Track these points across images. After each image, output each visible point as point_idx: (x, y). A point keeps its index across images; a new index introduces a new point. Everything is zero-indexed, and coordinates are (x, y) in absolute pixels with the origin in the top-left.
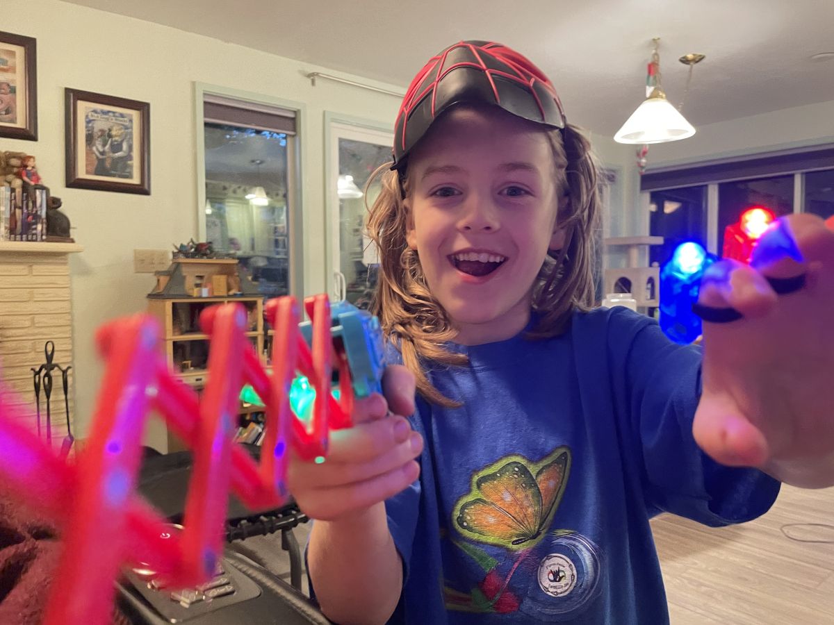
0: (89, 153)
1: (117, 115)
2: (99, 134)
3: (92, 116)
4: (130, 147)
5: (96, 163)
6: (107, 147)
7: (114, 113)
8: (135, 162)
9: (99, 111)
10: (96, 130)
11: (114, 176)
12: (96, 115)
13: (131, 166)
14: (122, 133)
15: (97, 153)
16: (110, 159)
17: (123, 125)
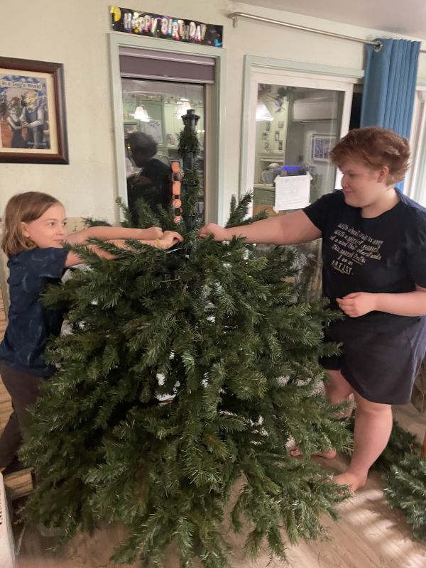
1: (29, 80)
2: (13, 102)
4: (46, 115)
5: (12, 133)
6: (22, 116)
7: (26, 78)
8: (52, 131)
9: (10, 77)
10: (9, 99)
11: (31, 147)
12: (8, 82)
13: (48, 136)
14: (36, 100)
15: (12, 124)
16: (26, 130)
17: (36, 91)
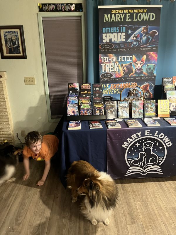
0: (6, 47)
1: (13, 32)
2: (9, 40)
3: (6, 34)
4: (18, 43)
5: (9, 50)
6: (11, 44)
7: (12, 31)
8: (21, 48)
9: (7, 32)
10: (7, 39)
11: (15, 53)
13: (20, 50)
14: (15, 38)
15: (9, 46)
16: (13, 48)
17: (15, 35)
